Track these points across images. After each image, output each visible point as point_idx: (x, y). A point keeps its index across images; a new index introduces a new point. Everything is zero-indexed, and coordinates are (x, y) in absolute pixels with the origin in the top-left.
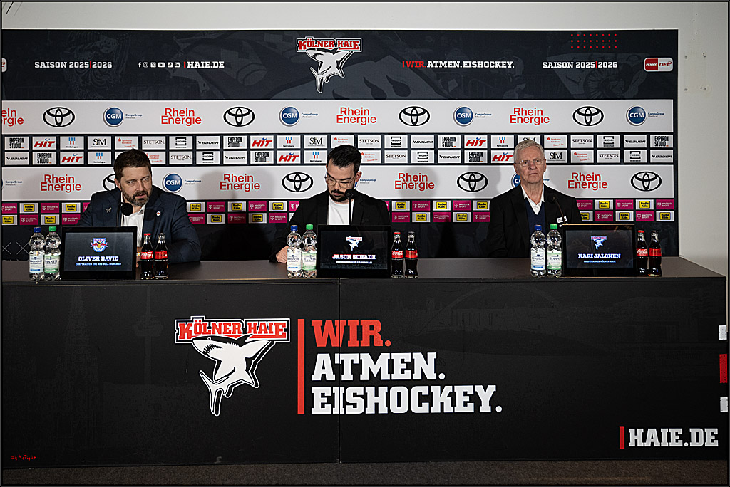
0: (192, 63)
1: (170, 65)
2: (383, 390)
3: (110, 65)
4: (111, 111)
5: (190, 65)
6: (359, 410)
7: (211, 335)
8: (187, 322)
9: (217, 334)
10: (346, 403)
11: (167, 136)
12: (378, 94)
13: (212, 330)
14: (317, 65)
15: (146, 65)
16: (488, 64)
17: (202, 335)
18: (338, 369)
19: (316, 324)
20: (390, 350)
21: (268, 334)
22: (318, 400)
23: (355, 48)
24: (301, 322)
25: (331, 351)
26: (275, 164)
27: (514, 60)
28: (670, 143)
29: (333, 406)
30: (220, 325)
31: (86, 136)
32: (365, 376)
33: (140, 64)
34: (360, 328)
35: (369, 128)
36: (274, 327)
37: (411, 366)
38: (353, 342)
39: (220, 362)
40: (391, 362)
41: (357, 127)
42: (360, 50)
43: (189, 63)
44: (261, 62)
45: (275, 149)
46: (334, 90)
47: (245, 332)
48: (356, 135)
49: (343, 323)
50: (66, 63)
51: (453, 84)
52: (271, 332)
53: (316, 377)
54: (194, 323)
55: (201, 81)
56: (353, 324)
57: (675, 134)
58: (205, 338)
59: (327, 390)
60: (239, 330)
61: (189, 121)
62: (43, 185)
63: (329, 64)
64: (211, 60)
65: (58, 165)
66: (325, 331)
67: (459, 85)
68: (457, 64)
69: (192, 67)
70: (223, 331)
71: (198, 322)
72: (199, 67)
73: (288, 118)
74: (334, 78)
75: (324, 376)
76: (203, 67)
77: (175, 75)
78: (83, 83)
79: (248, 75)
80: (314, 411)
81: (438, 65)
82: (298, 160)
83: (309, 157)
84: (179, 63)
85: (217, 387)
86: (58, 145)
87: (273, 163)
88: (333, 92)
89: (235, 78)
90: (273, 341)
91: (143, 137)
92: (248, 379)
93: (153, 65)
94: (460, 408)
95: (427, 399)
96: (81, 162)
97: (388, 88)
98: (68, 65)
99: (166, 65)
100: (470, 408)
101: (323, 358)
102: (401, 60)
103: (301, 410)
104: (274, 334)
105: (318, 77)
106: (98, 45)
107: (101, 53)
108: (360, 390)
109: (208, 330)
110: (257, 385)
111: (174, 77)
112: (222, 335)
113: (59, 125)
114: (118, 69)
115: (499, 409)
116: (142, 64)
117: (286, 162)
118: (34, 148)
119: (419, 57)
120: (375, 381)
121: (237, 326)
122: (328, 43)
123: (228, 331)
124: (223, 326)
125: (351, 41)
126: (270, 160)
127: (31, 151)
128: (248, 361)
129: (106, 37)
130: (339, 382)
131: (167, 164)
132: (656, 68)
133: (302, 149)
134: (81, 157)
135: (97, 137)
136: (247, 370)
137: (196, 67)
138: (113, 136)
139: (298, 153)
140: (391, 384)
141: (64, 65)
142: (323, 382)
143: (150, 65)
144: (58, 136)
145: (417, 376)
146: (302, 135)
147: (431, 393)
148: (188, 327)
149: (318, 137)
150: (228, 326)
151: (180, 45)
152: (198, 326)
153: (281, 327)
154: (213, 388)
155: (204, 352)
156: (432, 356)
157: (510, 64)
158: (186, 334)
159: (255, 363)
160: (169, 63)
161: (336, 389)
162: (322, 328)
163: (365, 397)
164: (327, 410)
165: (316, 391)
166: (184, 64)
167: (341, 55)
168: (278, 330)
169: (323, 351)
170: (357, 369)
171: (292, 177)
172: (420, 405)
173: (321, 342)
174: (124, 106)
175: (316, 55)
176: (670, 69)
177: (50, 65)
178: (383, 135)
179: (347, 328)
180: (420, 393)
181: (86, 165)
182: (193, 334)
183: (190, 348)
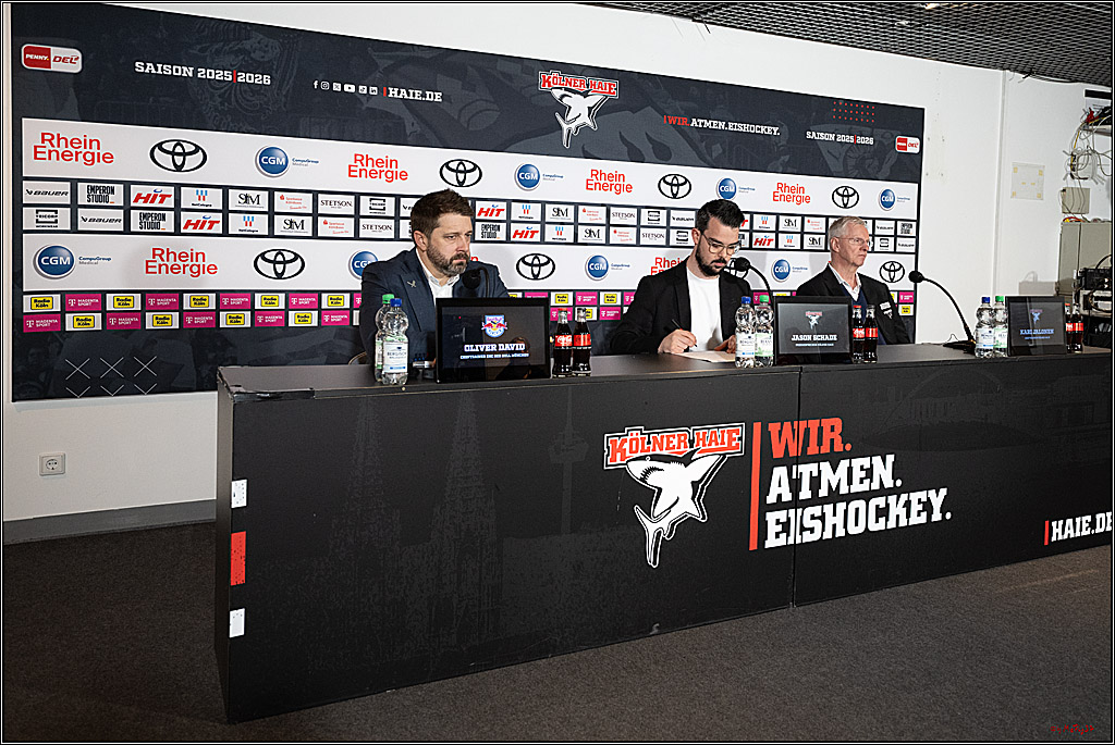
0: (396, 90)
1: (363, 89)
2: (841, 506)
3: (267, 80)
4: (267, 152)
5: (393, 92)
6: (816, 537)
7: (651, 453)
8: (620, 437)
9: (658, 452)
10: (803, 529)
11: (357, 196)
12: (636, 157)
13: (651, 446)
14: (564, 110)
15: (325, 85)
16: (754, 129)
17: (639, 454)
18: (795, 485)
19: (774, 428)
20: (850, 456)
21: (720, 446)
22: (773, 528)
23: (610, 92)
24: (757, 426)
25: (789, 462)
26: (508, 241)
27: (780, 126)
28: (913, 232)
29: (788, 535)
30: (662, 437)
31: (225, 189)
32: (823, 492)
33: (316, 83)
34: (820, 429)
35: (624, 198)
36: (726, 435)
37: (869, 473)
38: (813, 450)
39: (660, 490)
40: (850, 470)
41: (609, 197)
42: (616, 96)
43: (391, 89)
44: (492, 100)
45: (509, 221)
46: (584, 146)
47: (691, 446)
48: (608, 207)
49: (803, 424)
50: (191, 69)
51: (717, 149)
52: (723, 443)
53: (771, 499)
54: (629, 438)
55: (408, 118)
56: (814, 424)
57: (918, 221)
58: (643, 458)
59: (782, 515)
60: (685, 444)
61: (389, 175)
62: (150, 264)
63: (579, 110)
64: (424, 88)
65: (177, 232)
66: (783, 437)
67: (724, 152)
68: (722, 125)
69: (396, 96)
70: (665, 446)
71: (635, 436)
72: (406, 97)
73: (526, 179)
74: (583, 129)
75: (780, 496)
76: (411, 97)
77: (370, 105)
78: (222, 104)
79: (473, 116)
80: (768, 544)
81: (703, 124)
82: (537, 238)
83: (551, 233)
84: (375, 88)
85: (655, 527)
86: (178, 201)
87: (504, 239)
88: (583, 148)
89: (456, 117)
90: (724, 455)
91: (320, 195)
92: (693, 510)
93: (337, 87)
94: (915, 520)
95: (882, 512)
96: (218, 228)
97: (647, 149)
98: (195, 72)
99: (357, 89)
100: (923, 519)
101: (780, 473)
102: (663, 114)
103: (753, 546)
104: (726, 446)
105: (565, 127)
106: (248, 47)
107: (252, 59)
108: (817, 510)
109: (646, 446)
110: (704, 518)
111: (368, 108)
112: (665, 452)
113: (179, 168)
114: (279, 89)
115: (948, 516)
116: (319, 83)
117: (523, 239)
118: (132, 204)
119: (683, 112)
120: (835, 497)
121: (682, 438)
122: (578, 83)
123: (671, 445)
124: (665, 439)
125: (606, 83)
126: (501, 235)
127: (127, 209)
128: (695, 484)
129: (261, 36)
130: (796, 503)
131: (357, 237)
132: (905, 148)
133: (543, 223)
134: (218, 222)
135: (245, 192)
136: (693, 499)
137: (401, 96)
138: (271, 191)
139: (537, 227)
140: (849, 498)
141: (188, 71)
142: (780, 505)
143: (331, 86)
144: (178, 187)
145: (875, 486)
146: (544, 203)
147: (887, 505)
148: (622, 445)
149: (563, 208)
150: (671, 439)
151: (378, 61)
152: (634, 442)
153: (734, 435)
154: (651, 528)
155: (641, 479)
156: (890, 458)
157: (776, 129)
158: (619, 455)
159: (703, 486)
160: (361, 87)
161: (792, 511)
162: (780, 432)
163: (822, 518)
164: (782, 541)
165: (771, 517)
166: (383, 91)
167: (594, 100)
168: (731, 439)
169: (780, 463)
170: (815, 482)
171: (529, 260)
172: (877, 521)
173: (778, 453)
174: (289, 146)
175: (563, 96)
176: (917, 150)
177: (162, 70)
178: (639, 208)
179: (807, 431)
180: (877, 506)
181: (225, 233)
182: (628, 454)
183: (623, 473)
